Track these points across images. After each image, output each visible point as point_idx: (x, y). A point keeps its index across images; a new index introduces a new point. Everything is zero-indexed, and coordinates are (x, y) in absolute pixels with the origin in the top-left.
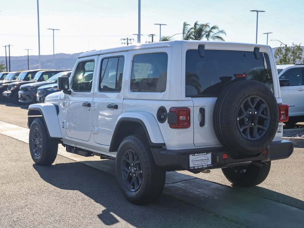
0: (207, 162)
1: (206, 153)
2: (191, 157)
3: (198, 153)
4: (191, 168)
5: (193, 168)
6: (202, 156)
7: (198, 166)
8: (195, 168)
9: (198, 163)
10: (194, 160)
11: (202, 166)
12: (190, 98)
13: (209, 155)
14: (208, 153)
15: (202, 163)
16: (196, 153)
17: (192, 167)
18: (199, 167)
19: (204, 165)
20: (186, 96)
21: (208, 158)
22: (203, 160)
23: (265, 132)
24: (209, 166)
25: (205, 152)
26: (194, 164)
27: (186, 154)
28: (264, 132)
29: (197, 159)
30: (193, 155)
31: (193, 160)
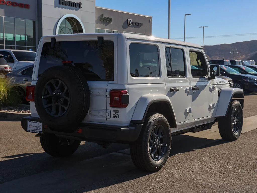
0: (40, 129)
2: (29, 123)
3: (33, 121)
6: (36, 123)
8: (31, 131)
14: (40, 123)
15: (36, 129)
21: (40, 126)
22: (36, 126)
24: (40, 132)
25: (38, 121)
29: (33, 125)
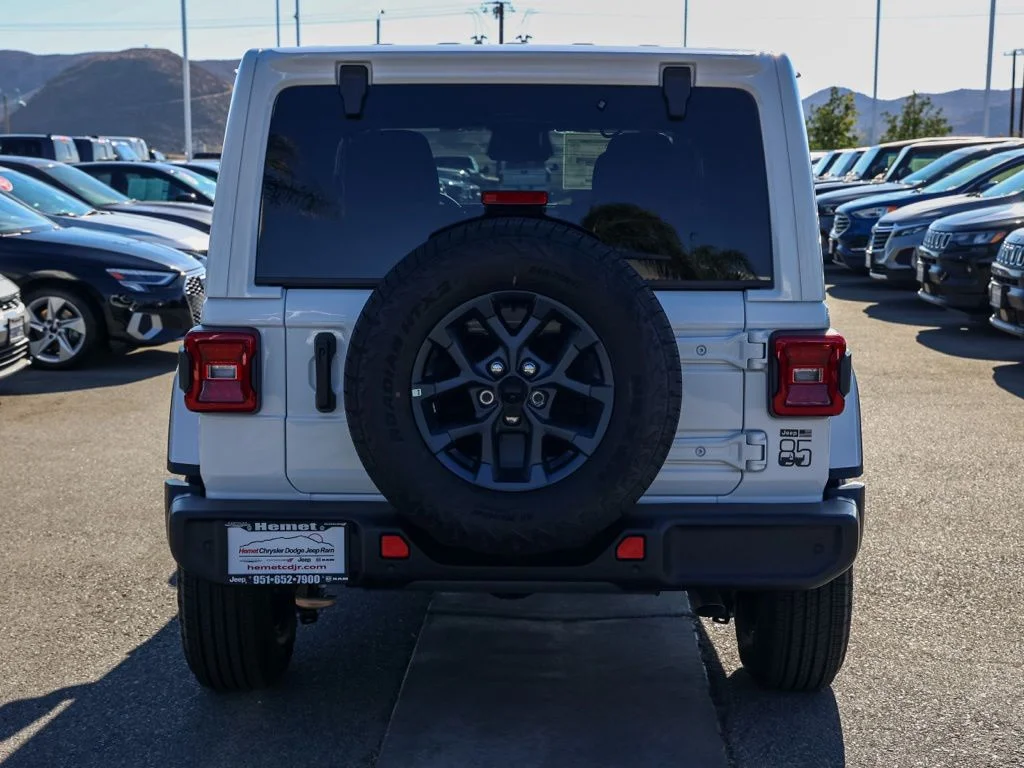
0: (322, 563)
1: (313, 525)
2: (237, 535)
3: (269, 522)
4: (234, 580)
5: (243, 580)
6: (294, 534)
7: (272, 576)
8: (256, 581)
9: (271, 564)
10: (251, 547)
11: (294, 575)
12: (276, 292)
13: (335, 536)
14: (327, 528)
15: (295, 563)
16: (261, 521)
17: (237, 576)
18: (277, 581)
19: (302, 571)
20: (260, 281)
21: (328, 547)
22: (299, 551)
23: (585, 458)
24: (328, 579)
25: (308, 521)
26: (254, 565)
27: (211, 520)
28: (581, 460)
30: (245, 528)
31: (246, 548)
